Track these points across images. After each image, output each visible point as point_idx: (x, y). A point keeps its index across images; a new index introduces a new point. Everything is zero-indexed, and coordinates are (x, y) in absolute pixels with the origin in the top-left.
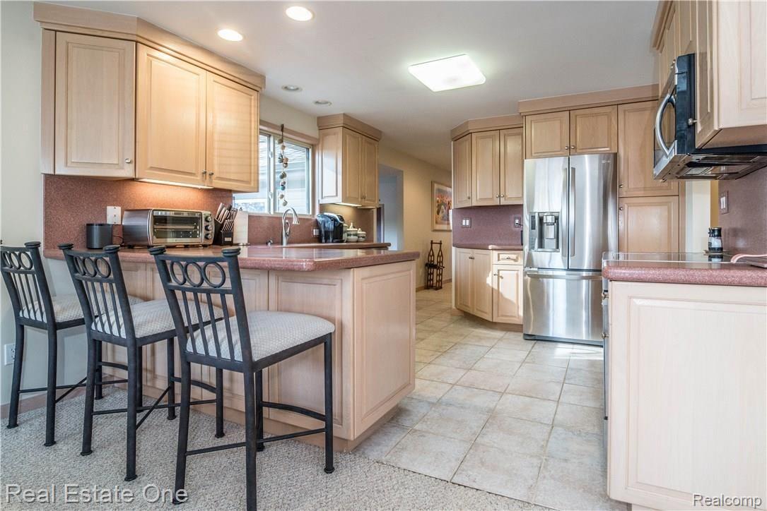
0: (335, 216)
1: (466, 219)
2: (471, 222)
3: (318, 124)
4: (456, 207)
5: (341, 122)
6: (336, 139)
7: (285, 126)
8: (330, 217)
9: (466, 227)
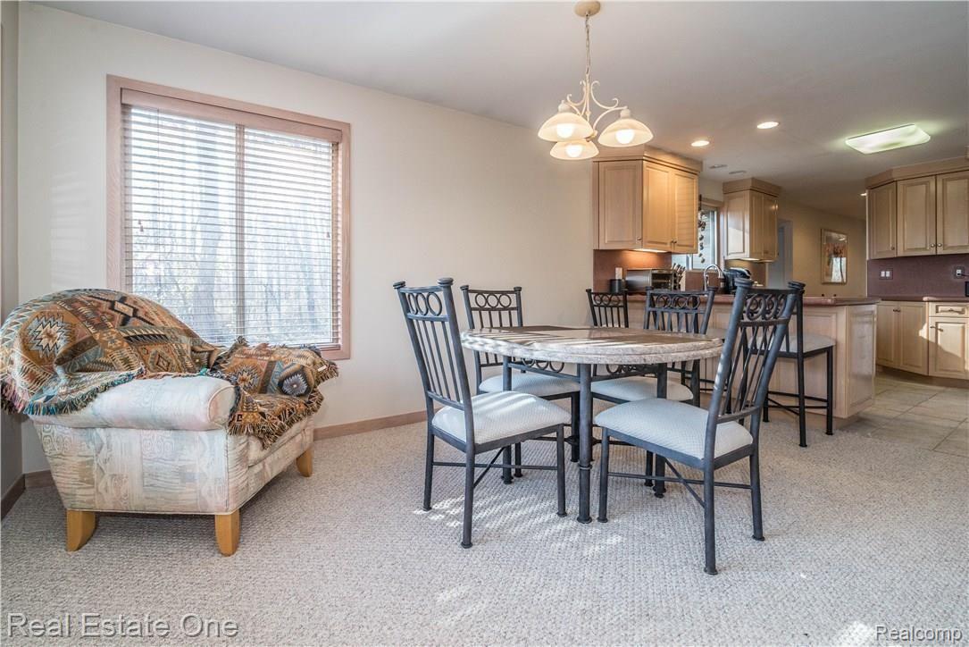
0: (743, 270)
1: (886, 271)
2: (892, 274)
3: (723, 190)
4: (872, 258)
5: (749, 185)
6: (744, 201)
7: (703, 196)
8: (739, 272)
9: (885, 278)
